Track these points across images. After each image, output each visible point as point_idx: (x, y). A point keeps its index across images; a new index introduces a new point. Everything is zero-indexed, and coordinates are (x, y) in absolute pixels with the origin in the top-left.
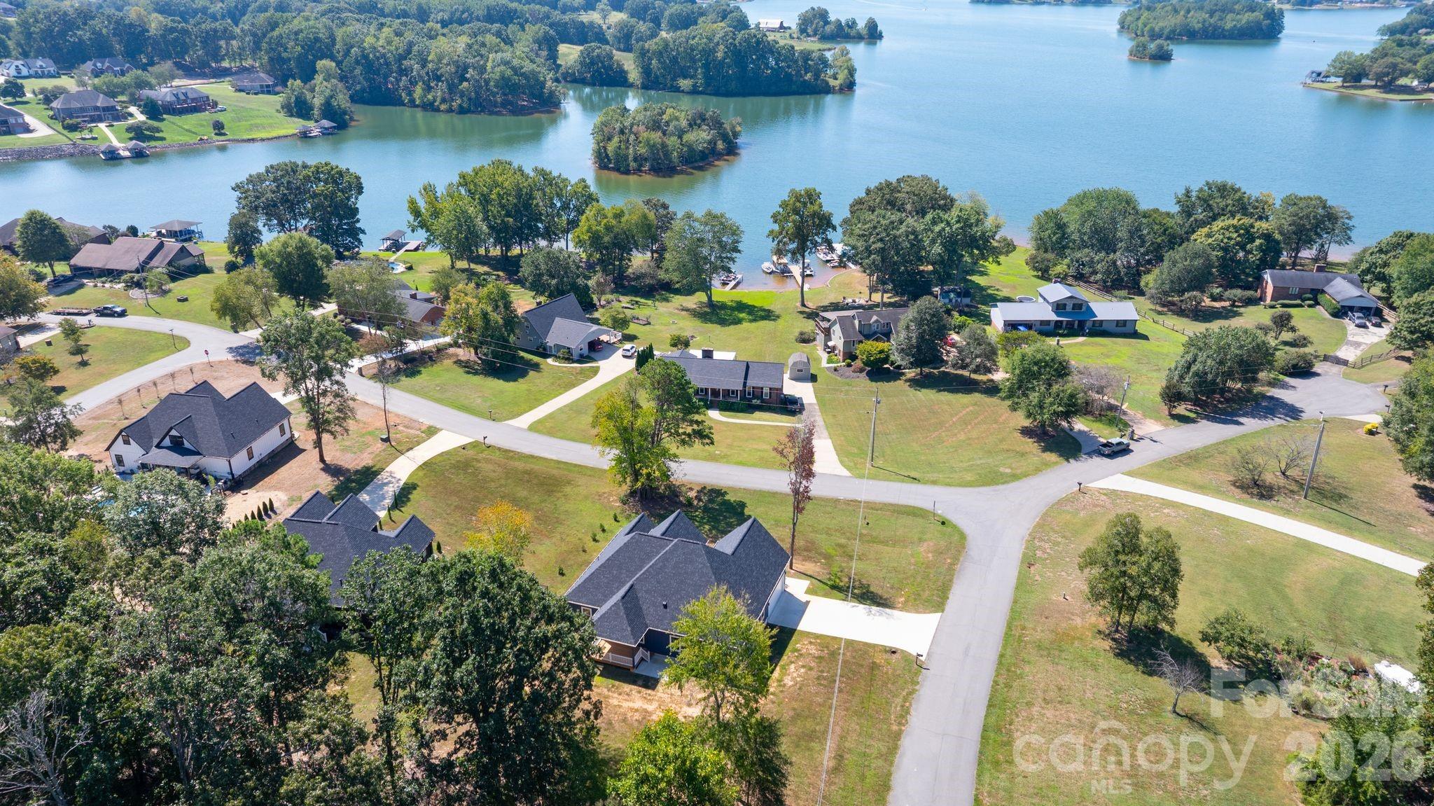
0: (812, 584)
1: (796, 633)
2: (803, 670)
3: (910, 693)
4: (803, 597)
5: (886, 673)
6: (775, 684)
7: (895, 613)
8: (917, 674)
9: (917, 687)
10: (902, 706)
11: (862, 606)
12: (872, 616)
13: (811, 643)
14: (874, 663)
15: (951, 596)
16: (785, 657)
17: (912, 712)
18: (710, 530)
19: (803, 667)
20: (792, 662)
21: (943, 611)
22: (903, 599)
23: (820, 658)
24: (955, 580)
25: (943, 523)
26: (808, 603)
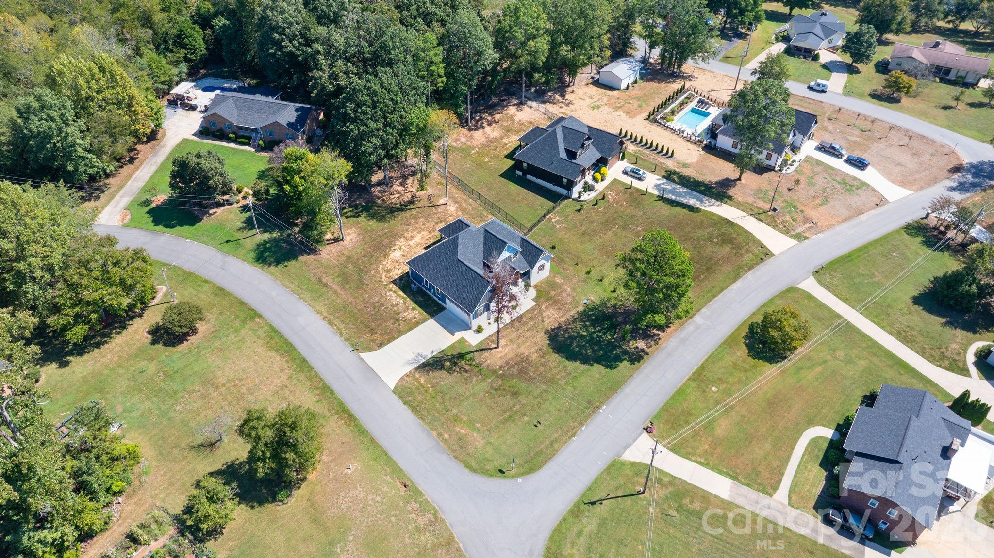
0: (470, 345)
1: (427, 316)
2: (394, 303)
3: (341, 334)
4: (459, 335)
5: (365, 334)
6: (393, 289)
7: (411, 368)
8: (352, 345)
9: (343, 338)
10: (336, 325)
11: (430, 356)
12: (416, 354)
13: (415, 318)
14: (376, 333)
15: (406, 407)
16: (412, 303)
17: (328, 326)
18: (578, 333)
19: (397, 305)
20: (405, 303)
21: (393, 391)
22: (422, 381)
23: (399, 314)
24: (421, 421)
25: (501, 471)
26: (453, 335)
